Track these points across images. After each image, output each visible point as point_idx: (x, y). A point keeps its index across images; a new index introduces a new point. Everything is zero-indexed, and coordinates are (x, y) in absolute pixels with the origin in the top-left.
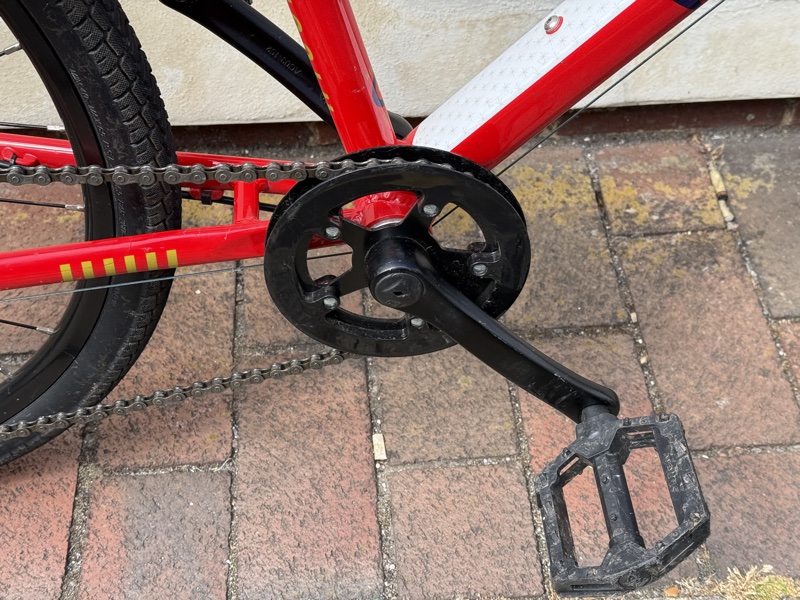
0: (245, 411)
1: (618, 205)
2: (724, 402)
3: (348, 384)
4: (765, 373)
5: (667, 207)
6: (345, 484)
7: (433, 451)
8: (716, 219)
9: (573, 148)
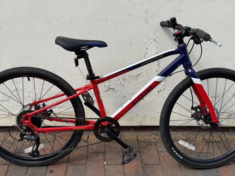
0: (88, 159)
1: (140, 139)
2: (150, 160)
3: (102, 157)
4: (156, 157)
5: (146, 139)
6: (100, 167)
7: (112, 164)
8: (153, 141)
9: (135, 132)
